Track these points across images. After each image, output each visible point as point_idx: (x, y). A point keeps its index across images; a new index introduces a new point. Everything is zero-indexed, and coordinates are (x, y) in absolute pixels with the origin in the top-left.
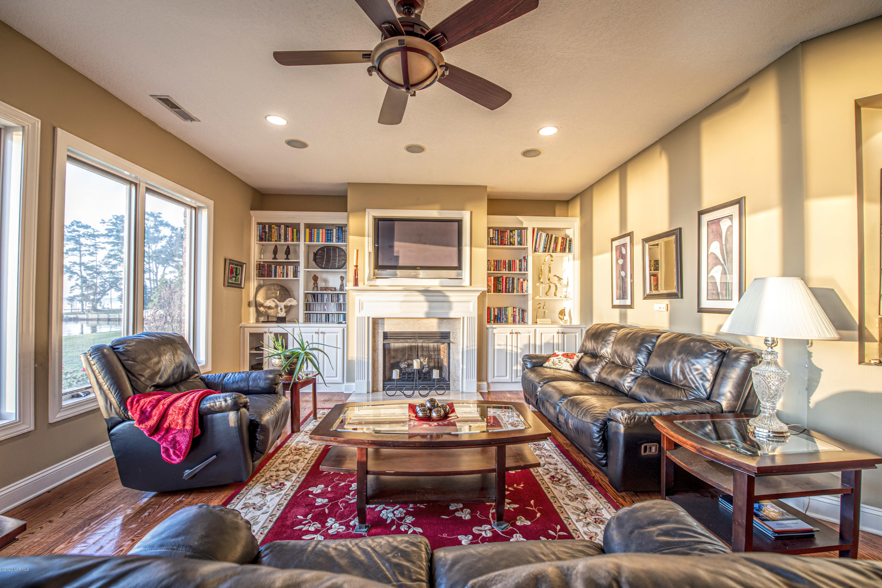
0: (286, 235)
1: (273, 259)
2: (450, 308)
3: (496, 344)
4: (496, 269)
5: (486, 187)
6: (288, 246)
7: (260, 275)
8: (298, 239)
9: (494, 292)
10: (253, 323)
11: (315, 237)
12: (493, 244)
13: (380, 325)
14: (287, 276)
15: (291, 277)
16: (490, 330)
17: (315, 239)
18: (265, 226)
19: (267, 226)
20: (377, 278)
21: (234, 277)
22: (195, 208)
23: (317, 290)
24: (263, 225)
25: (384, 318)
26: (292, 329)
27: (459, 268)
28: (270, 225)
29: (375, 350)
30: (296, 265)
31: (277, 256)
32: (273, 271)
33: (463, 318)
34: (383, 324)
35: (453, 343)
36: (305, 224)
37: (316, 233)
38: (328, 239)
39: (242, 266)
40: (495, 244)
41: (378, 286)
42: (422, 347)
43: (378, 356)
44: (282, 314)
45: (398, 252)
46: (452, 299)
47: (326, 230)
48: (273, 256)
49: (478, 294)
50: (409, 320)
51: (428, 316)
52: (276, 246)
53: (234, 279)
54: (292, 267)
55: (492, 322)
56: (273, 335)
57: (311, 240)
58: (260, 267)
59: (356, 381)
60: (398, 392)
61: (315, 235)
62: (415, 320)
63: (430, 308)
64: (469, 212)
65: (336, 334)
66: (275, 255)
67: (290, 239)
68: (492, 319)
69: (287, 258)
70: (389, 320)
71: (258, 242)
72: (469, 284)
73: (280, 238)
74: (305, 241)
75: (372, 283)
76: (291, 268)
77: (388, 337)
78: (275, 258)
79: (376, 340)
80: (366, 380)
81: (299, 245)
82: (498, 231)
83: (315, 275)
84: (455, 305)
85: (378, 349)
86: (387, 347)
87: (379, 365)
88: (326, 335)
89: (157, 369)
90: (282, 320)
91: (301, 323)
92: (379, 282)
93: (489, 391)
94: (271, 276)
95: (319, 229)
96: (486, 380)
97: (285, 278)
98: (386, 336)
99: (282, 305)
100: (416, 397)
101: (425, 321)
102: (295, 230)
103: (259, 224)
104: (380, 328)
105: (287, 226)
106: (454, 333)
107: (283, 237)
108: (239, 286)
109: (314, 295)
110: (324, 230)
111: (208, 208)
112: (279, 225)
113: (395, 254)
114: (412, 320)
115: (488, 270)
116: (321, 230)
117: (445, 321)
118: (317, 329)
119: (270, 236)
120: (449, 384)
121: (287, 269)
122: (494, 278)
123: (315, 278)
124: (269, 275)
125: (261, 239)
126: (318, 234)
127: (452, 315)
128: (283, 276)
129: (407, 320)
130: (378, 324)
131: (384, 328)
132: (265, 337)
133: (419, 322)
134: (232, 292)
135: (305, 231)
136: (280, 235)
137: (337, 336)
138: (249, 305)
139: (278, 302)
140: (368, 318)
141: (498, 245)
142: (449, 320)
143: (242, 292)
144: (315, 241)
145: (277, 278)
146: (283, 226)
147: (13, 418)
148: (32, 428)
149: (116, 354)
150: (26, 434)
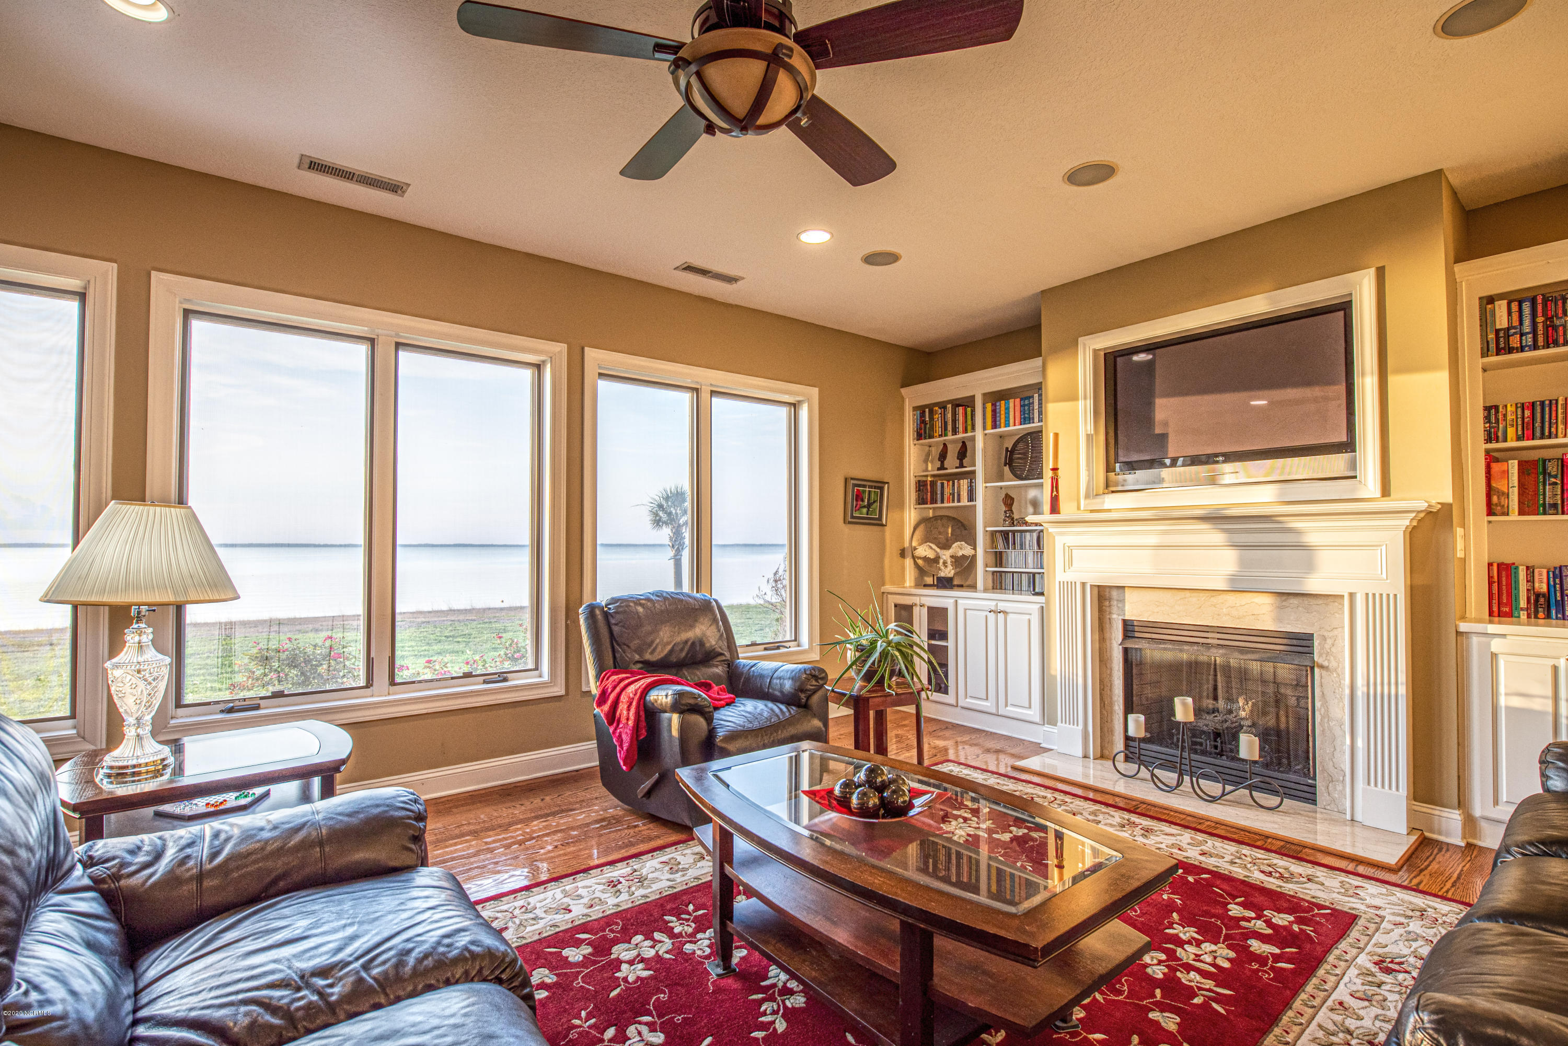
0: (954, 421)
1: (939, 469)
2: (1310, 567)
3: (1502, 689)
4: (1527, 431)
5: (1439, 174)
6: (964, 442)
7: (921, 501)
8: (973, 428)
9: (1521, 512)
10: (910, 587)
11: (1003, 416)
12: (1510, 350)
13: (1114, 603)
14: (959, 501)
15: (965, 502)
16: (1475, 640)
17: (1003, 421)
18: (924, 412)
19: (927, 410)
20: (1113, 492)
21: (864, 507)
22: (794, 405)
23: (1013, 525)
24: (921, 410)
25: (1124, 587)
26: (952, 601)
27: (1348, 446)
28: (931, 407)
29: (1102, 659)
30: (972, 476)
31: (946, 464)
32: (939, 492)
33: (1352, 595)
34: (1123, 601)
35: (1321, 667)
36: (984, 395)
37: (1003, 408)
38: (1025, 418)
39: (882, 489)
40: (1522, 349)
41: (1109, 510)
42: (1227, 668)
43: (1111, 675)
44: (948, 572)
45: (1166, 424)
46: (1311, 539)
47: (1021, 399)
48: (938, 464)
49: (1405, 522)
50: (1188, 594)
51: (1237, 587)
52: (945, 445)
53: (865, 510)
54: (966, 481)
55: (1523, 615)
56: (925, 610)
57: (995, 426)
58: (920, 486)
59: (1059, 724)
60: (1145, 773)
61: (1003, 412)
62: (1202, 594)
63: (1242, 563)
64: (1372, 272)
65: (1027, 617)
66: (942, 463)
67: (961, 429)
68: (1523, 603)
69: (961, 466)
70: (1136, 592)
71: (916, 442)
72: (1378, 494)
73: (946, 429)
74: (984, 428)
75: (1096, 504)
76: (964, 483)
77: (1137, 635)
78: (942, 468)
79: (1107, 635)
80: (1081, 727)
81: (973, 439)
82: (1533, 301)
83: (1007, 496)
84: (1324, 558)
85: (1110, 659)
86: (1134, 657)
87: (1115, 698)
88: (1010, 617)
89: (649, 640)
90: (945, 583)
91: (980, 591)
92: (1113, 502)
93: (1469, 846)
94: (936, 503)
95: (1008, 399)
96: (1462, 803)
97: (956, 504)
98: (1129, 628)
99: (946, 555)
100: (1184, 794)
101: (1232, 598)
102: (969, 409)
103: (915, 409)
104: (1114, 610)
105: (956, 404)
106: (1324, 638)
107: (950, 427)
108: (878, 523)
109: (1005, 534)
110: (1018, 400)
111: (809, 401)
112: (943, 405)
113: (1158, 431)
114: (1195, 594)
115: (1489, 440)
116: (1011, 401)
117: (1294, 601)
118: (994, 603)
119: (932, 428)
120: (1314, 786)
121: (959, 487)
122: (1520, 464)
123: (1009, 501)
124: (934, 501)
125: (919, 436)
126: (1007, 409)
127: (1314, 585)
128: (953, 501)
129: (1182, 594)
130: (1110, 600)
131: (1123, 610)
132: (916, 610)
133: (1214, 600)
134: (862, 533)
135: (984, 408)
136: (946, 423)
137: (1029, 621)
138: (903, 554)
139: (938, 550)
140: (1083, 585)
141: (1535, 347)
142: (1306, 601)
143: (884, 532)
144: (1002, 425)
145: (946, 505)
146: (949, 406)
147: (546, 677)
148: (563, 692)
149: (606, 615)
150: (558, 698)
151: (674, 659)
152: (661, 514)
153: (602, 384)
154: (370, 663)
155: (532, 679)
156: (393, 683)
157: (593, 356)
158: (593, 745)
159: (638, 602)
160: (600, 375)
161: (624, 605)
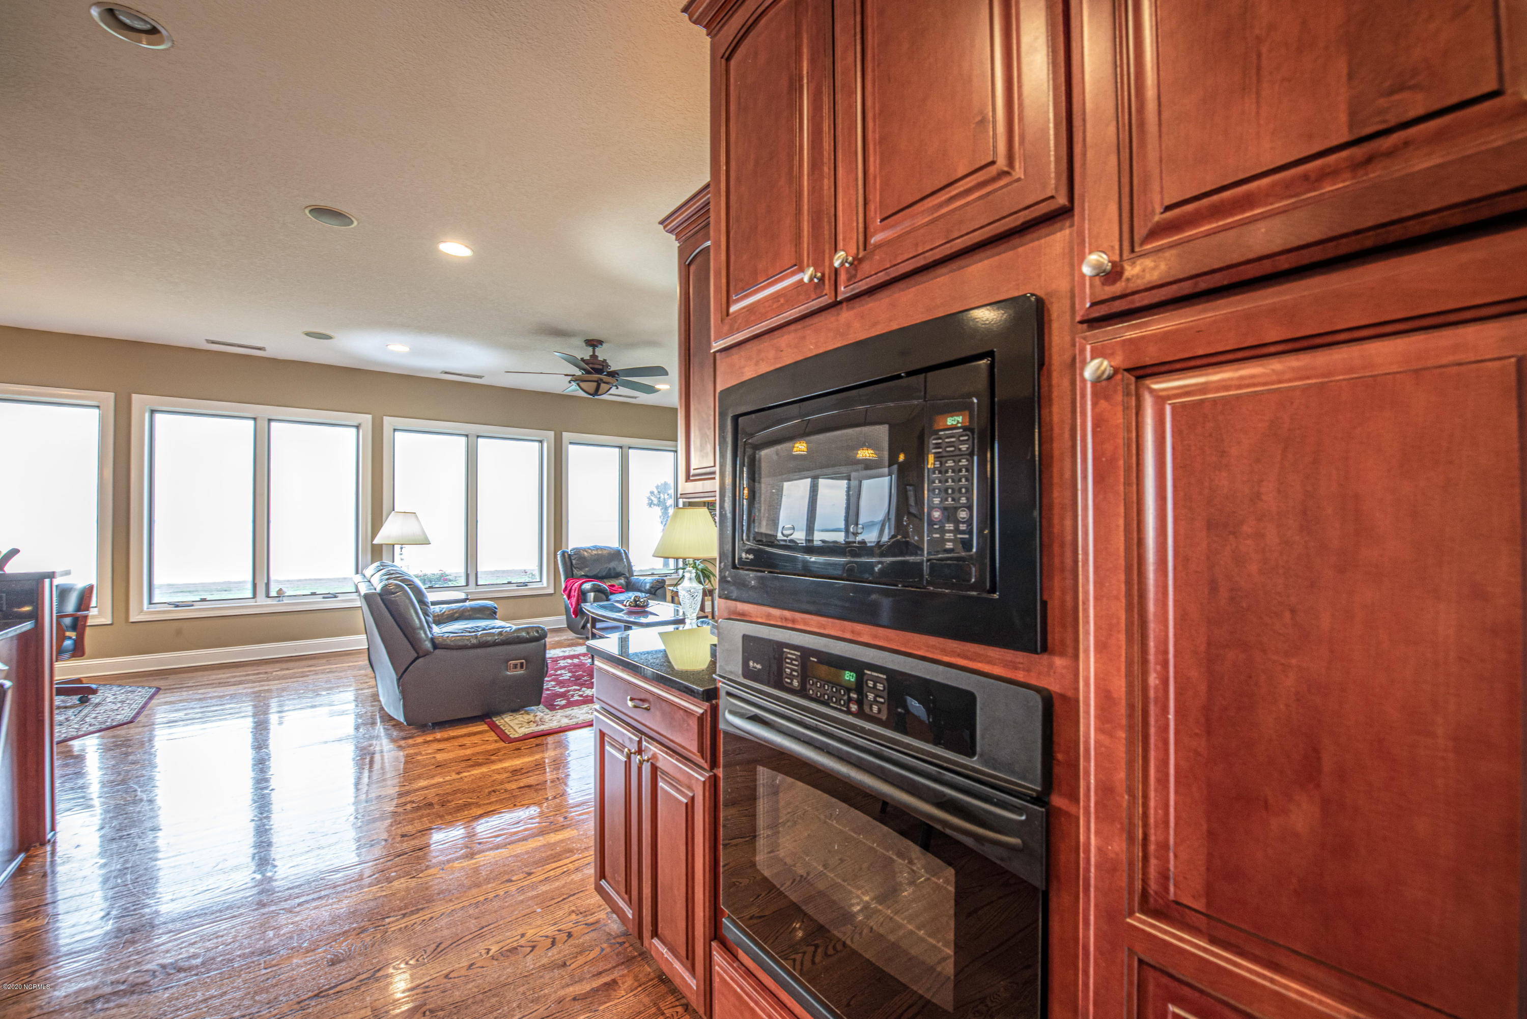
147: (545, 584)
148: (552, 592)
149: (570, 556)
150: (551, 594)
151: (600, 575)
152: (653, 498)
153: (571, 447)
154: (467, 576)
155: (539, 585)
156: (477, 585)
157: (566, 435)
158: (564, 617)
159: (585, 550)
160: (571, 443)
161: (577, 551)
